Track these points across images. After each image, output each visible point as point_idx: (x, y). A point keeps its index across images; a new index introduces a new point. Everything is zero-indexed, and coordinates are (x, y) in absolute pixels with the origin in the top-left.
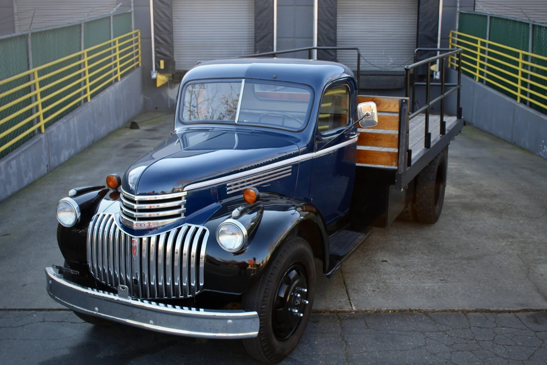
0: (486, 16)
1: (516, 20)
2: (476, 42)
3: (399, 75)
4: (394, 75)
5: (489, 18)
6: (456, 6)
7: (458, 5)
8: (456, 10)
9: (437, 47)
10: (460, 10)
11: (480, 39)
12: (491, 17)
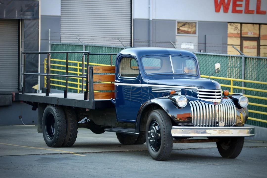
0: (82, 46)
1: (111, 47)
2: (75, 64)
3: (8, 94)
4: (4, 94)
5: (84, 47)
6: (48, 40)
7: (50, 39)
8: (48, 42)
9: (37, 72)
10: (51, 42)
11: (79, 62)
12: (86, 46)
